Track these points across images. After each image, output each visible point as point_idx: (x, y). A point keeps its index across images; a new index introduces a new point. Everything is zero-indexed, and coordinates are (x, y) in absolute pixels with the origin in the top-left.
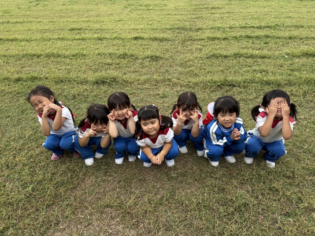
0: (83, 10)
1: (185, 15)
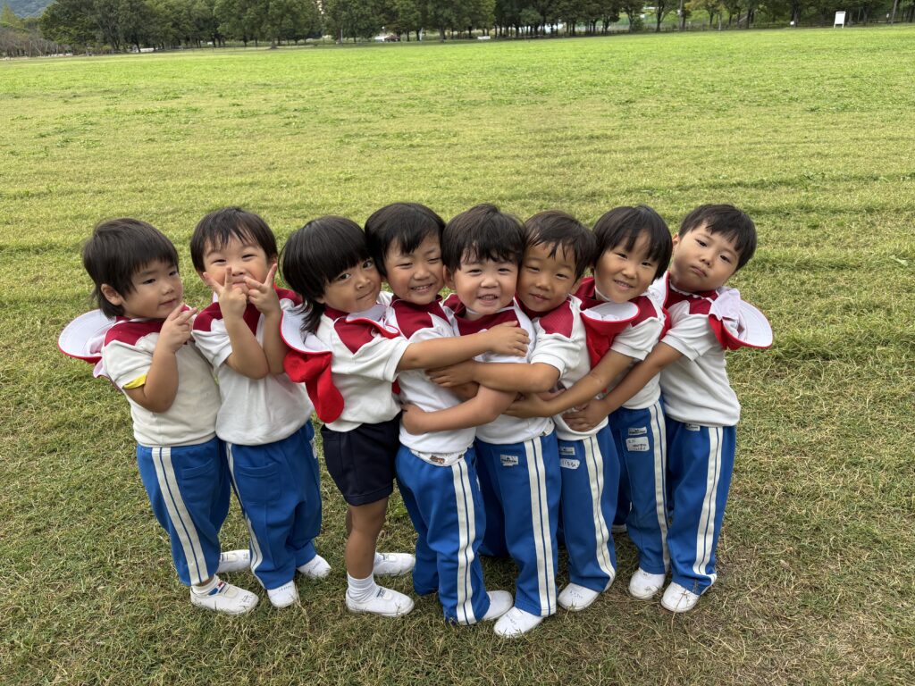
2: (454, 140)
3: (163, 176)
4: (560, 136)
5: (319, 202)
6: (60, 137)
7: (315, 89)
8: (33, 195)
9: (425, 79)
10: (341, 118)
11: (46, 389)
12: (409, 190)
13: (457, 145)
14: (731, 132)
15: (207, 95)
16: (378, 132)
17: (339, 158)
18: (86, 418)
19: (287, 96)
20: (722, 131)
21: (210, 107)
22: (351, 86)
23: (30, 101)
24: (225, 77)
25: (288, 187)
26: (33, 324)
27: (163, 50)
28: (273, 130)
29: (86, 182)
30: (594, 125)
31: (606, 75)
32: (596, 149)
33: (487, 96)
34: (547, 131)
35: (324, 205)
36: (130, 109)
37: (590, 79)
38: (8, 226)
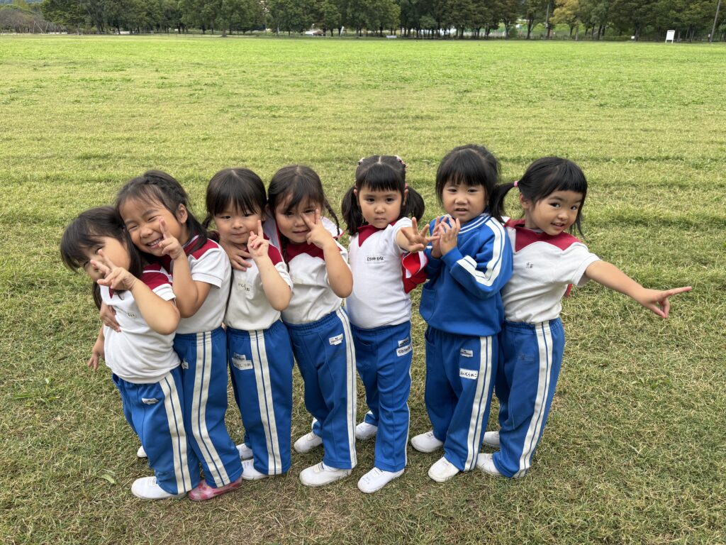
0: (122, 114)
1: (356, 130)
2: (311, 114)
10: (236, 92)
12: (246, 150)
15: (147, 69)
16: (256, 104)
17: (211, 123)
19: (208, 74)
20: (521, 117)
21: (142, 78)
24: (171, 57)
29: (5, 131)
34: (387, 110)
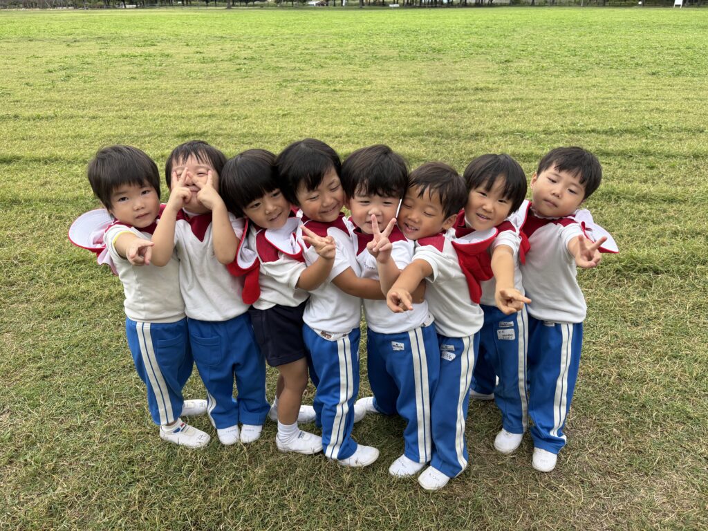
2: (369, 87)
3: (142, 107)
4: (452, 87)
5: (262, 132)
6: (63, 73)
7: (260, 42)
8: (42, 118)
9: (347, 38)
10: (280, 66)
11: (53, 269)
12: (332, 125)
13: (370, 91)
14: (588, 88)
15: (177, 44)
16: (309, 78)
17: (278, 98)
18: (82, 293)
19: (239, 47)
20: (581, 87)
21: (179, 53)
22: (288, 41)
23: (41, 44)
24: (191, 30)
25: (238, 119)
26: (43, 218)
27: (143, 7)
28: (227, 74)
29: (83, 109)
30: (479, 79)
31: (490, 39)
32: (480, 99)
33: (395, 53)
34: (442, 82)
35: (266, 135)
36: (117, 53)
37: (477, 42)
38: (24, 141)
